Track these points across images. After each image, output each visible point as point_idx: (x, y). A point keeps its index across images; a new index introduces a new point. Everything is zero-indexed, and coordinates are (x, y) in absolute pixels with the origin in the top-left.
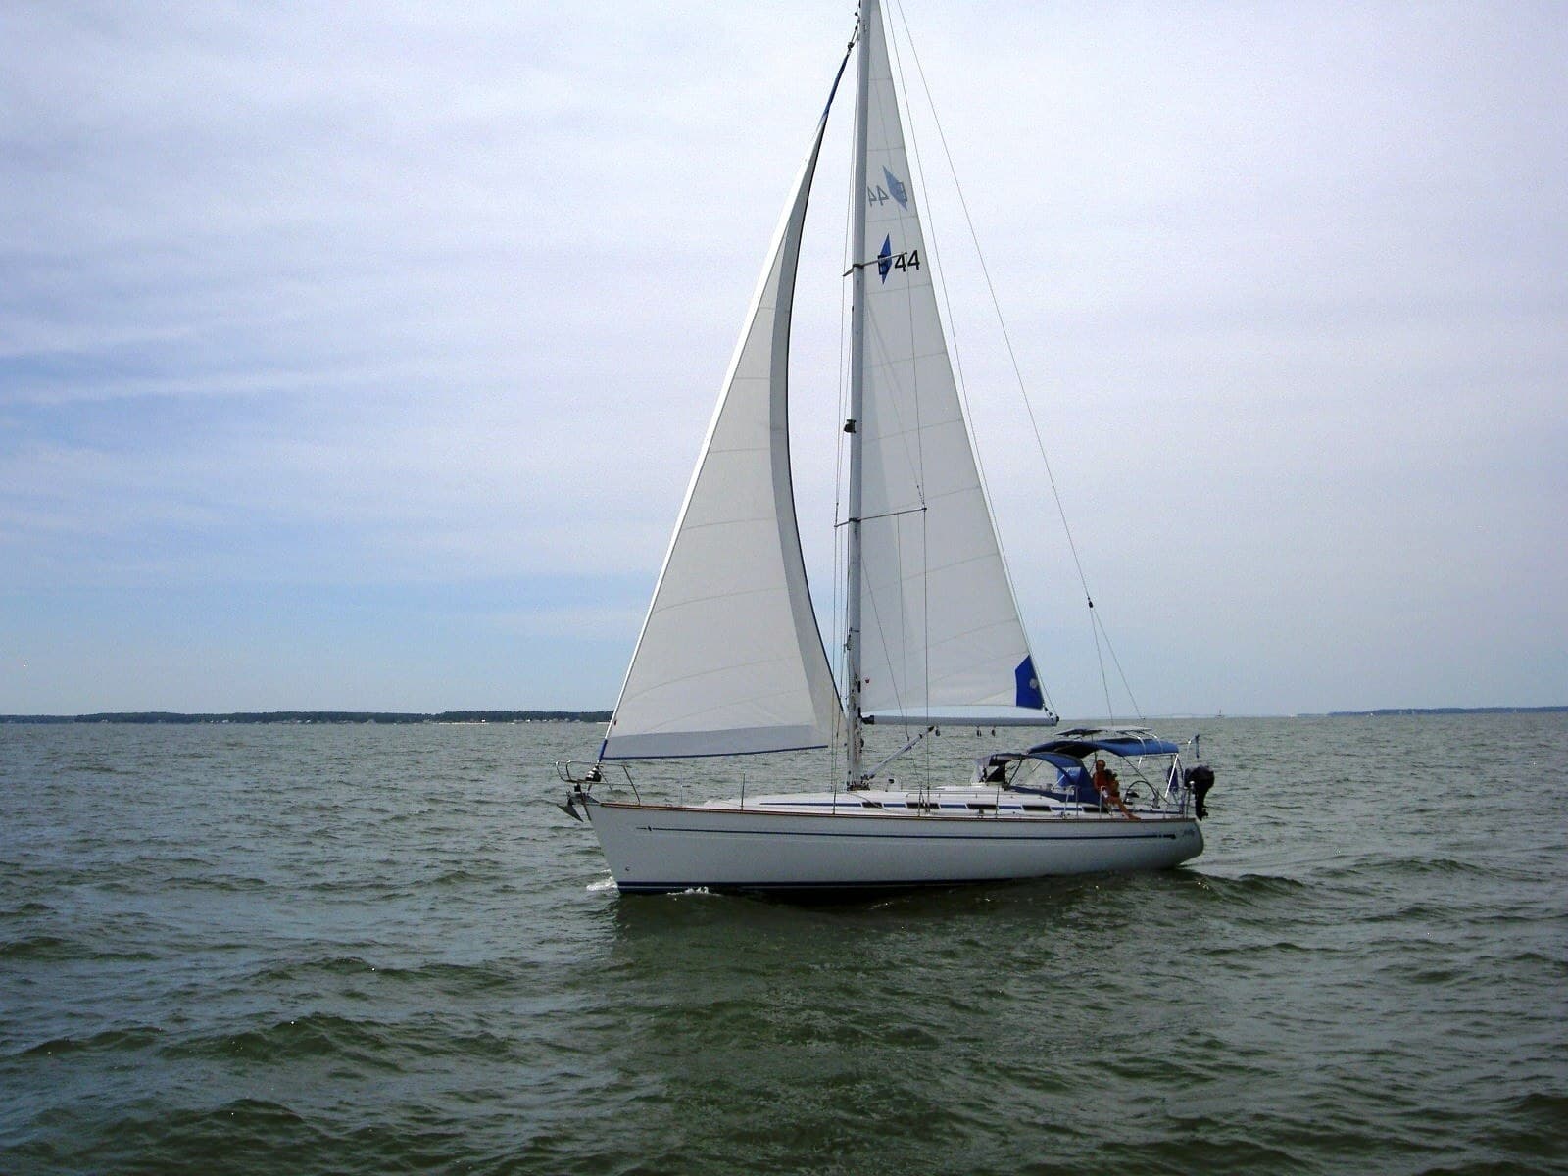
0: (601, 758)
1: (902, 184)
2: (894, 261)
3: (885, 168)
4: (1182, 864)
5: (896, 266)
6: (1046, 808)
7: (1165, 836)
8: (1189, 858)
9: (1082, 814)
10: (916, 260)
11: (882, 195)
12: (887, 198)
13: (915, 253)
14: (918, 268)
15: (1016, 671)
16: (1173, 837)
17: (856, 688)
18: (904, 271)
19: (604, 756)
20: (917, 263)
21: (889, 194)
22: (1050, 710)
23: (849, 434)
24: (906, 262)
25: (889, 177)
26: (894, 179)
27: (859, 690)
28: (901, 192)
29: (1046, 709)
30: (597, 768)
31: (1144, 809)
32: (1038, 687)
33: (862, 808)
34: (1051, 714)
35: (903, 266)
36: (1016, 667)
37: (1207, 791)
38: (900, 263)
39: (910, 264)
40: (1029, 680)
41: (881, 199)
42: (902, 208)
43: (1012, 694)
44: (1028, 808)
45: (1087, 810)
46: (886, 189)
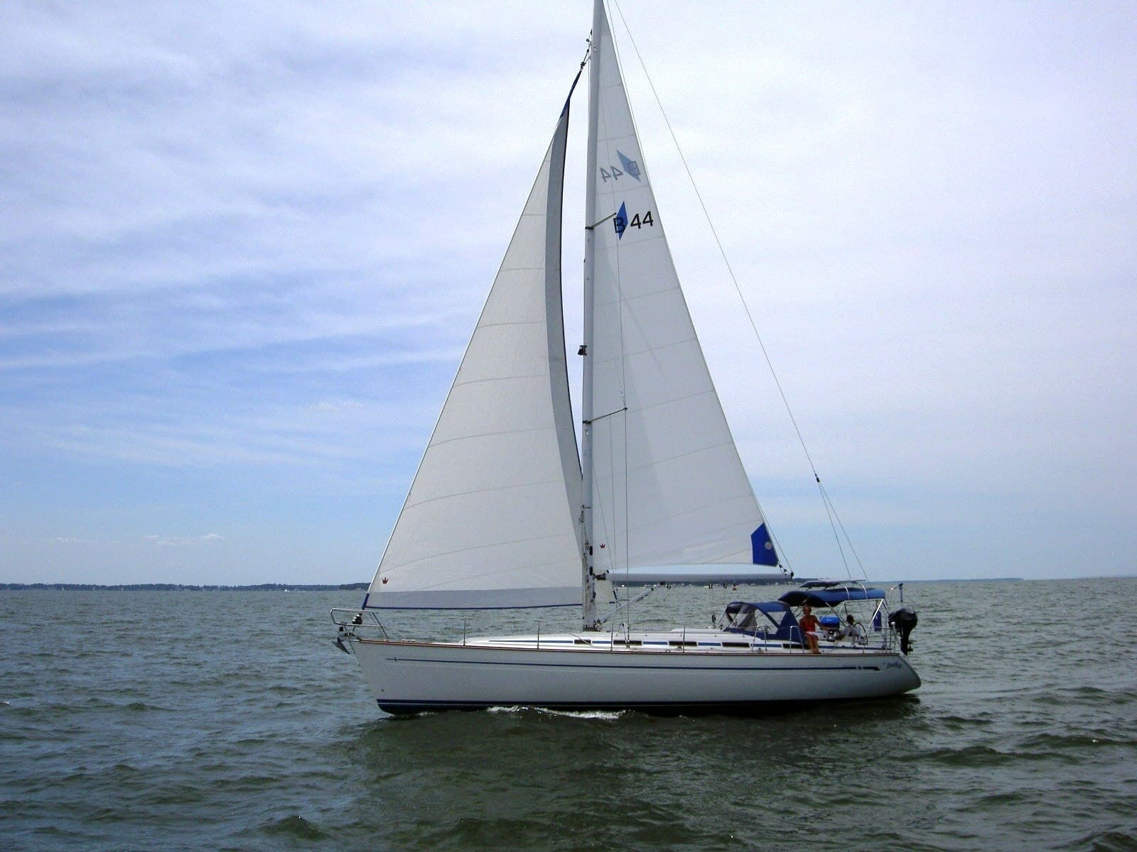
0: (364, 607)
1: (635, 162)
2: (630, 221)
3: (618, 152)
4: (908, 693)
5: (632, 225)
6: (746, 645)
7: (865, 668)
8: (912, 689)
9: (782, 650)
10: (649, 219)
11: (617, 173)
12: (621, 174)
13: (649, 213)
14: (651, 225)
15: (752, 536)
16: (876, 669)
17: (588, 552)
18: (640, 228)
19: (367, 605)
20: (651, 221)
21: (622, 170)
22: (785, 566)
23: (582, 356)
24: (641, 221)
25: (622, 157)
26: (628, 159)
27: (591, 553)
28: (633, 168)
29: (781, 566)
30: (360, 614)
31: (845, 645)
32: (773, 548)
33: (573, 644)
34: (785, 570)
35: (639, 224)
36: (752, 532)
37: (911, 629)
38: (636, 222)
39: (644, 222)
40: (764, 544)
41: (615, 176)
42: (636, 180)
43: (749, 555)
44: (726, 644)
45: (786, 646)
46: (621, 168)
